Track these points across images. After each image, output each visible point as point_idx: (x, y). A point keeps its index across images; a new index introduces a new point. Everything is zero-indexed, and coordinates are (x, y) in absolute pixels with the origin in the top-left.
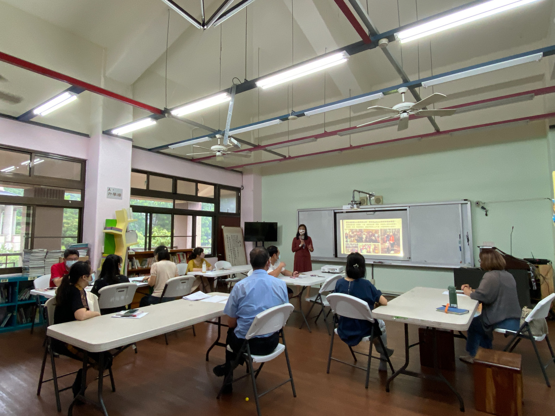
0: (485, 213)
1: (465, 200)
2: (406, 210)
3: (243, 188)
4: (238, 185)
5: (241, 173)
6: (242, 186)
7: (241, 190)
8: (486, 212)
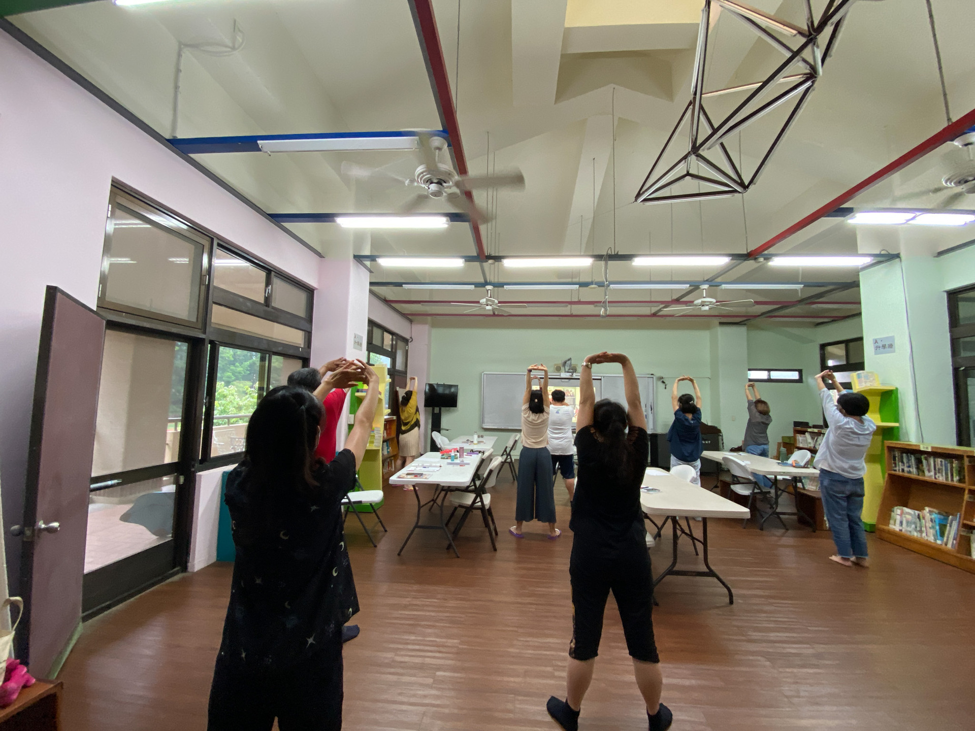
0: (664, 386)
1: (652, 374)
2: (600, 379)
3: (412, 340)
4: (408, 337)
5: (411, 321)
6: (411, 338)
7: (409, 343)
8: (666, 385)
